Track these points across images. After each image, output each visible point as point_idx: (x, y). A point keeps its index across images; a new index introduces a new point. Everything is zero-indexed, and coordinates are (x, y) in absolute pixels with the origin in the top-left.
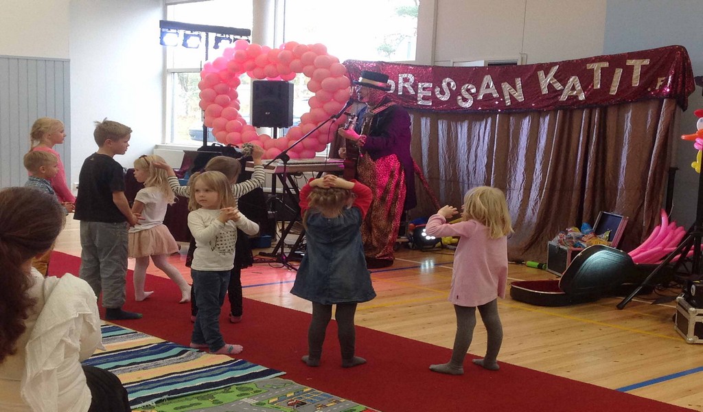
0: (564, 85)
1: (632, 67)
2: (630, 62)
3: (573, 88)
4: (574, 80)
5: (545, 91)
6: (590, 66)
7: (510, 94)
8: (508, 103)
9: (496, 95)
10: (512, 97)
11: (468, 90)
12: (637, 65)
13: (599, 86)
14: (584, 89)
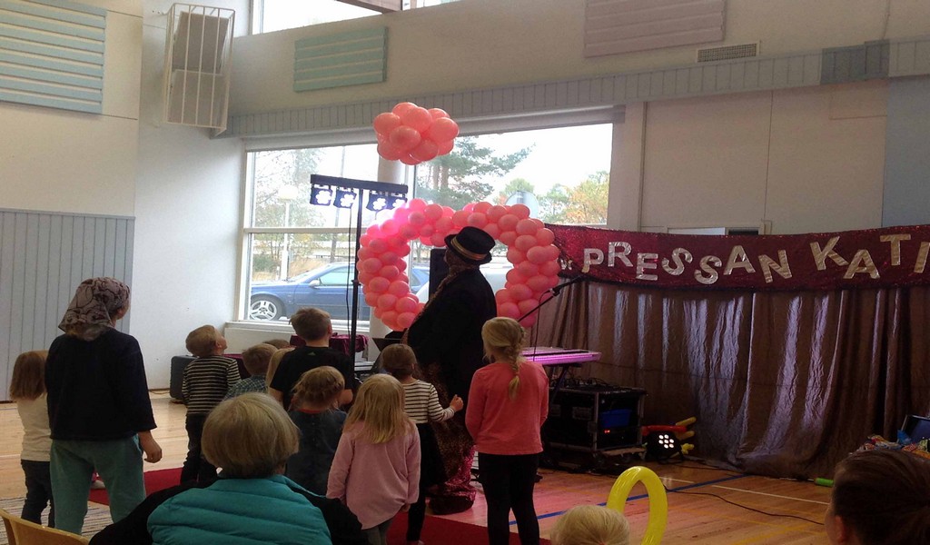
0: (849, 260)
3: (862, 263)
4: (862, 254)
5: (822, 266)
6: (884, 239)
7: (771, 269)
8: (769, 279)
9: (750, 270)
10: (774, 273)
11: (711, 264)
13: (898, 263)
14: (878, 265)
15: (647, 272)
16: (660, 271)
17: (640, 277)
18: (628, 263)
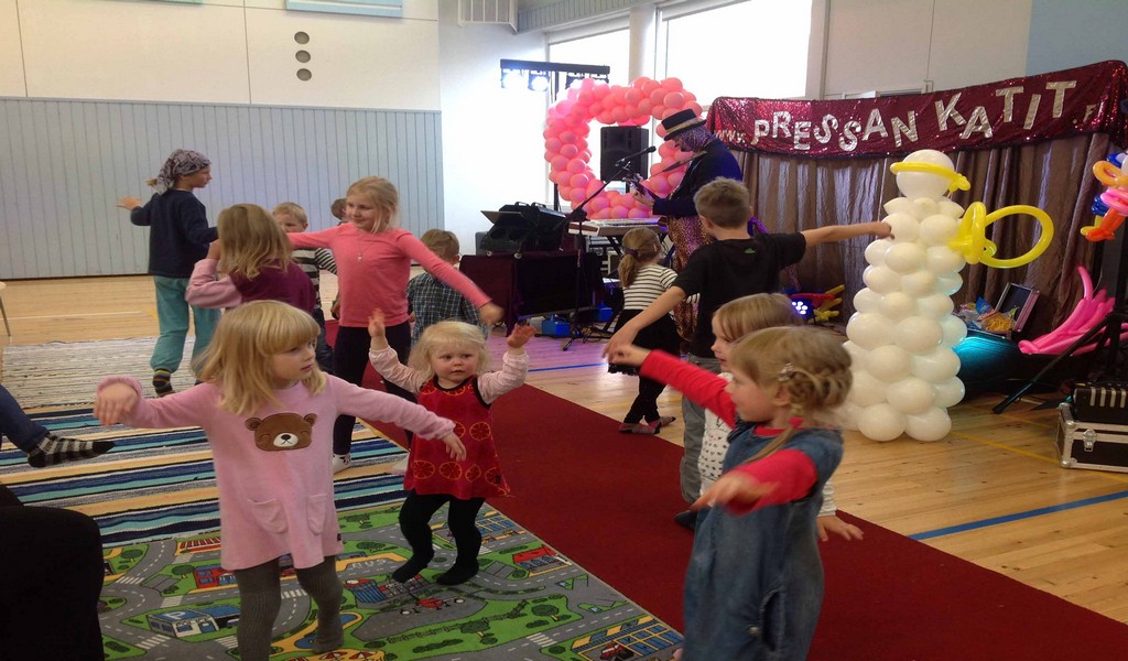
0: (967, 119)
1: (1054, 91)
2: (1051, 86)
3: (979, 122)
4: (980, 112)
5: (944, 127)
6: (999, 93)
7: (901, 132)
8: (899, 143)
9: (884, 134)
10: (903, 136)
11: (852, 129)
12: (1060, 89)
13: (1010, 119)
14: (992, 123)
15: (802, 141)
16: (812, 141)
17: (796, 147)
18: (788, 134)
